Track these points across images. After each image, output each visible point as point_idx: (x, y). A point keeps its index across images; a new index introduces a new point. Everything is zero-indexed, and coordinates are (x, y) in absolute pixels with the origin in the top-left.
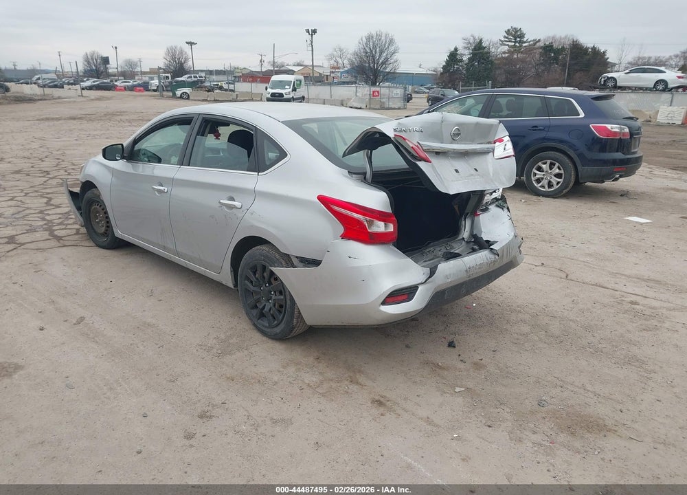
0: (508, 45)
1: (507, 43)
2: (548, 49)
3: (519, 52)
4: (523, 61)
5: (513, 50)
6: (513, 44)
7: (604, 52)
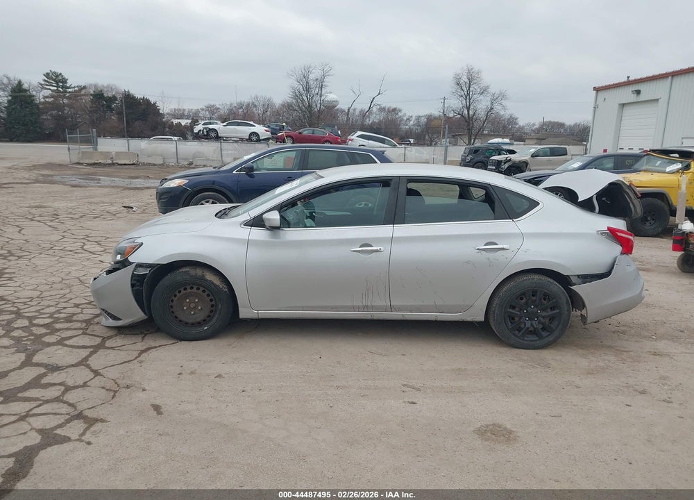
0: (50, 89)
1: (48, 87)
2: (99, 96)
3: (64, 97)
4: (70, 106)
5: (57, 95)
6: (56, 88)
7: (155, 104)
